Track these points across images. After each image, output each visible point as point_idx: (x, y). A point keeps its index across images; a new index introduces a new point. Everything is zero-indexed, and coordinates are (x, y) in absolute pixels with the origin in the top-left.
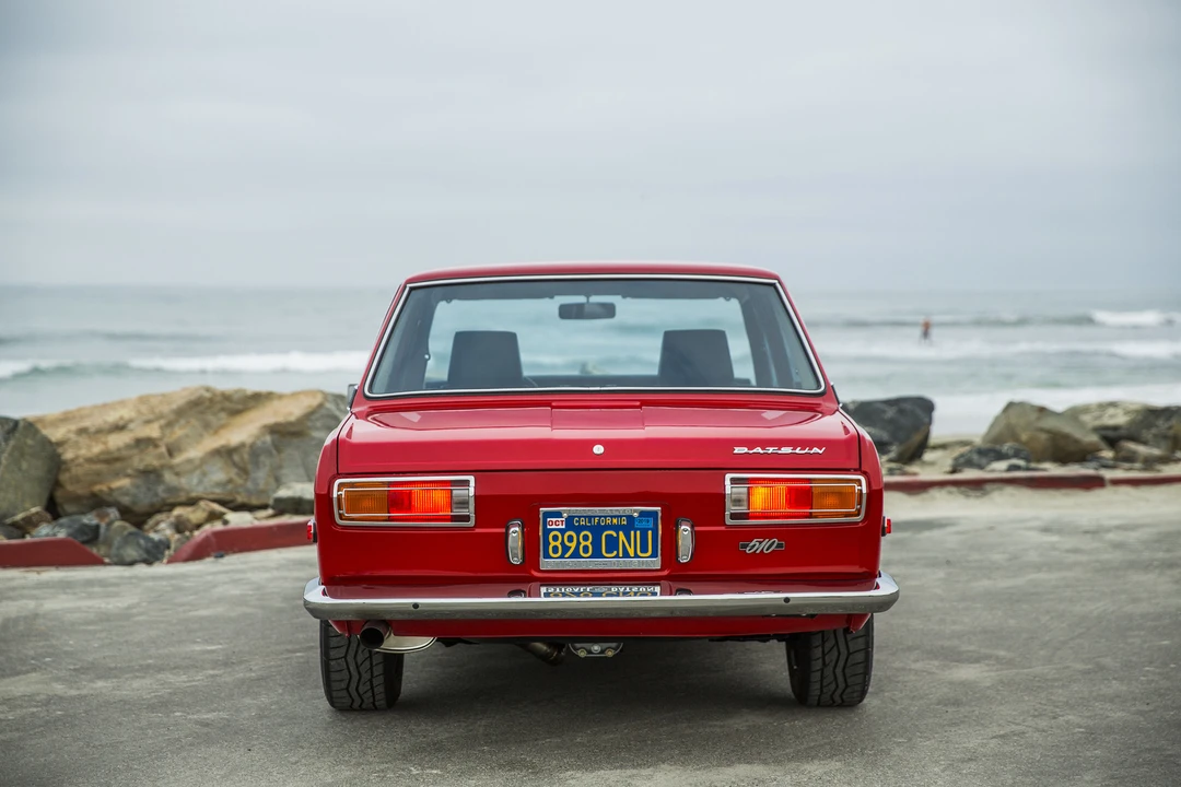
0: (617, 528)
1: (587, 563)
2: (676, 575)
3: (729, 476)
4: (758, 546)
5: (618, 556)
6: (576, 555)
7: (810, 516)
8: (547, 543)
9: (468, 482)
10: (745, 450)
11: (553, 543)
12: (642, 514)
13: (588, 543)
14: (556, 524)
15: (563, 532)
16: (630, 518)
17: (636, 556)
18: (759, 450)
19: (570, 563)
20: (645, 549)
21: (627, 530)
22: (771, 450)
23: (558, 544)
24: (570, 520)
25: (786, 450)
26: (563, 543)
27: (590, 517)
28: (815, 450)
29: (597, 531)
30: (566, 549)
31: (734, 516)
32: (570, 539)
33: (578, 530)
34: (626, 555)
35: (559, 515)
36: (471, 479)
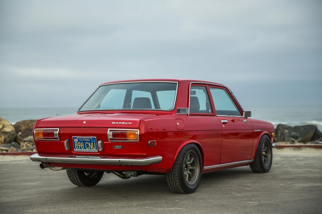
0: (88, 142)
1: (83, 150)
2: (101, 154)
3: (109, 129)
4: (117, 147)
5: (89, 149)
6: (81, 148)
7: (127, 140)
8: (75, 145)
9: (58, 130)
10: (114, 123)
11: (76, 145)
12: (92, 138)
13: (83, 145)
14: (76, 140)
15: (77, 142)
16: (90, 139)
17: (93, 149)
18: (117, 123)
19: (80, 150)
20: (94, 148)
21: (90, 142)
22: (120, 123)
23: (77, 145)
24: (78, 139)
25: (123, 123)
26: (78, 145)
27: (82, 139)
28: (130, 123)
29: (84, 142)
30: (79, 147)
31: (110, 139)
32: (79, 144)
33: (80, 142)
34: (91, 149)
35: (76, 138)
36: (58, 129)
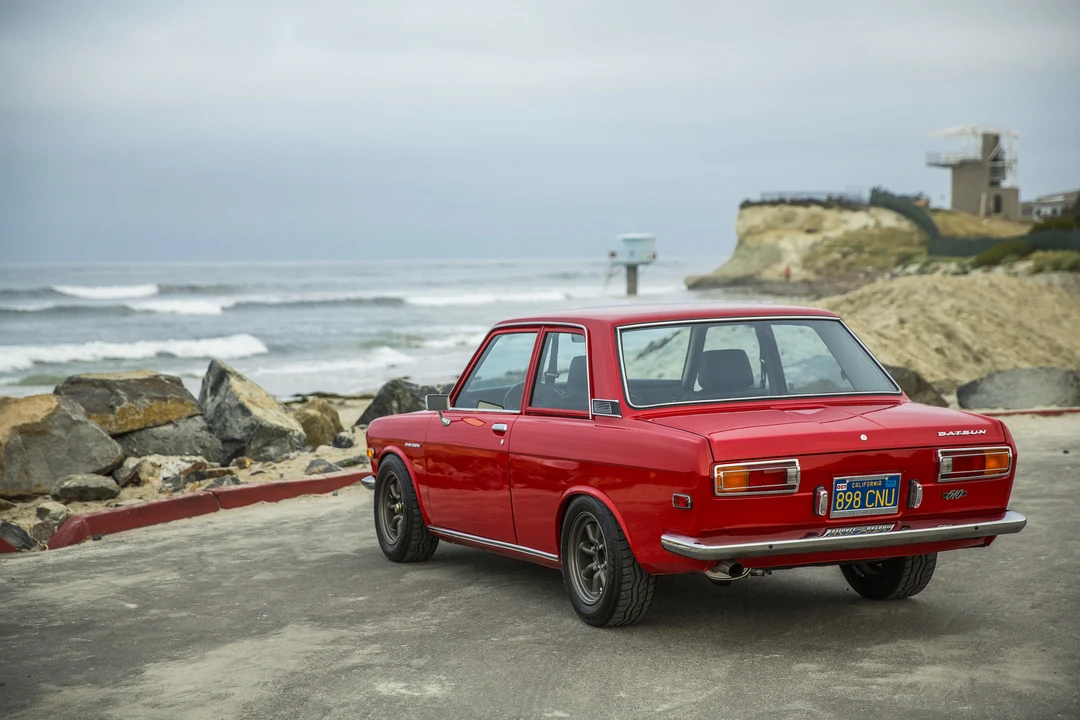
0: (875, 488)
1: (858, 512)
2: (907, 517)
3: (941, 451)
4: (954, 494)
5: (874, 507)
6: (851, 507)
7: (982, 473)
8: (836, 500)
9: (795, 463)
10: (945, 434)
11: (839, 500)
12: (891, 478)
13: (859, 499)
14: (842, 487)
15: (845, 492)
16: (884, 481)
17: (885, 506)
18: (951, 433)
19: (847, 513)
20: (889, 502)
21: (880, 489)
22: (958, 433)
23: (842, 500)
24: (850, 485)
25: (966, 433)
26: (844, 500)
27: (861, 482)
28: (981, 432)
29: (864, 490)
30: (846, 503)
31: (943, 476)
32: (849, 497)
33: (853, 491)
34: (879, 505)
35: (844, 481)
36: (796, 460)
